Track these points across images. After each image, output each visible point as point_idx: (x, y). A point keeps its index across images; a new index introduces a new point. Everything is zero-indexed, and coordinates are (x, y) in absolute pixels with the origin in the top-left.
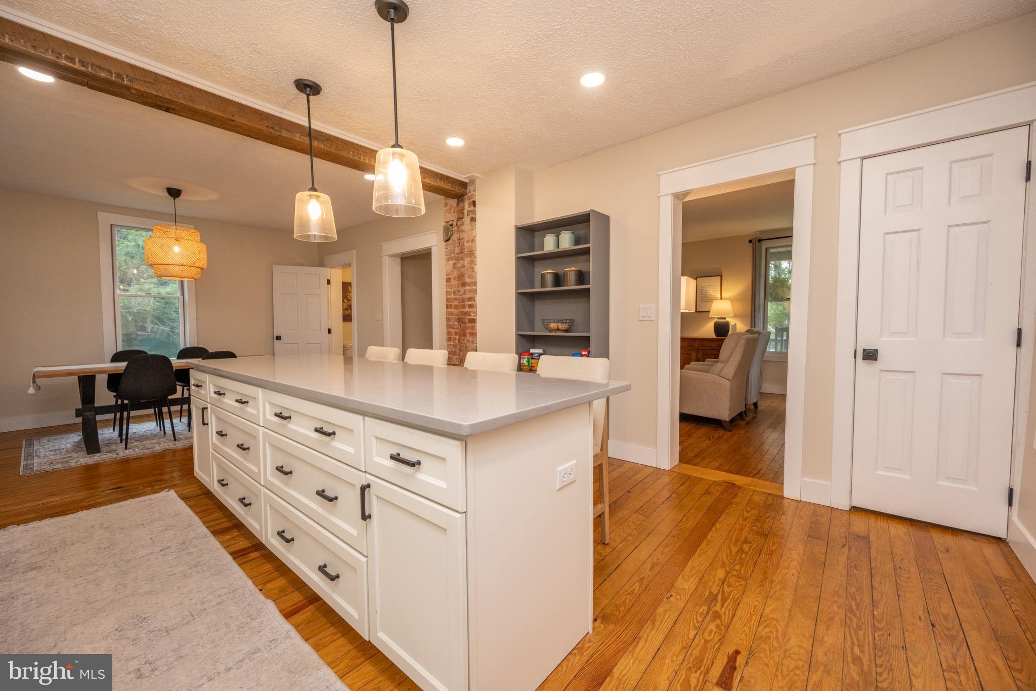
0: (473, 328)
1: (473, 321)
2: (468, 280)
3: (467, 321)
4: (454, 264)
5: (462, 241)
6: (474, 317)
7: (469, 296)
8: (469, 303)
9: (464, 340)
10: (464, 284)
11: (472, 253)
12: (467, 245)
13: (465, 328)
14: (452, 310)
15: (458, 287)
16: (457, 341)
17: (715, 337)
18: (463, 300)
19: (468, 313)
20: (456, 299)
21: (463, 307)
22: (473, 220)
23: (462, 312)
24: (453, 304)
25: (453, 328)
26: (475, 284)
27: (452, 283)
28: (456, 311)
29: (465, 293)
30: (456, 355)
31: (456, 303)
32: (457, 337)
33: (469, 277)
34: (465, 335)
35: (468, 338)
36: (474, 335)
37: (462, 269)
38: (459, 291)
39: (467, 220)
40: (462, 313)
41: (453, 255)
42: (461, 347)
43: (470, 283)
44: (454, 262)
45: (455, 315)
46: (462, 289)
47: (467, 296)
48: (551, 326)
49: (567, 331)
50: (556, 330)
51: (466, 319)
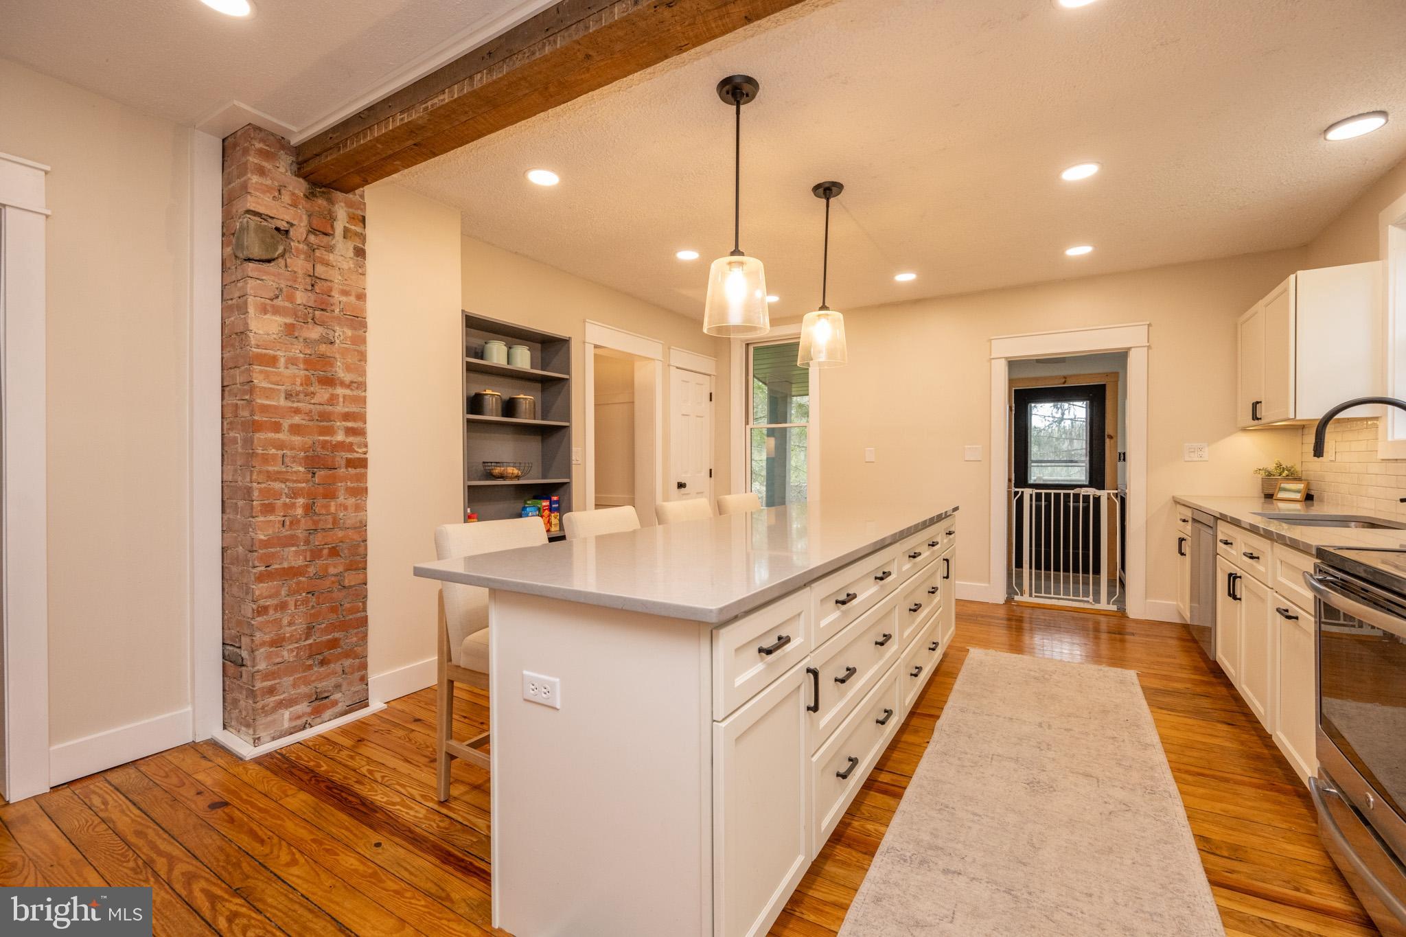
0: (361, 478)
1: (362, 463)
2: (341, 374)
3: (343, 463)
5: (322, 284)
6: (363, 456)
7: (347, 410)
8: (350, 424)
9: (327, 507)
10: (327, 382)
11: (358, 322)
12: (339, 297)
13: (334, 479)
14: (280, 436)
15: (307, 383)
18: (325, 416)
19: (350, 448)
20: (297, 411)
21: (328, 431)
22: (360, 253)
23: (326, 442)
25: (284, 481)
26: (361, 386)
27: (282, 369)
29: (332, 400)
30: (293, 545)
31: (297, 419)
32: (301, 501)
33: (348, 368)
34: (330, 495)
35: (341, 499)
36: (360, 492)
37: (323, 348)
38: (309, 395)
39: (342, 245)
40: (324, 445)
41: (281, 303)
42: (315, 523)
43: (352, 382)
44: (289, 320)
45: (292, 449)
46: (323, 394)
47: (339, 409)
48: (497, 471)
49: (518, 477)
50: (502, 477)
51: (338, 459)
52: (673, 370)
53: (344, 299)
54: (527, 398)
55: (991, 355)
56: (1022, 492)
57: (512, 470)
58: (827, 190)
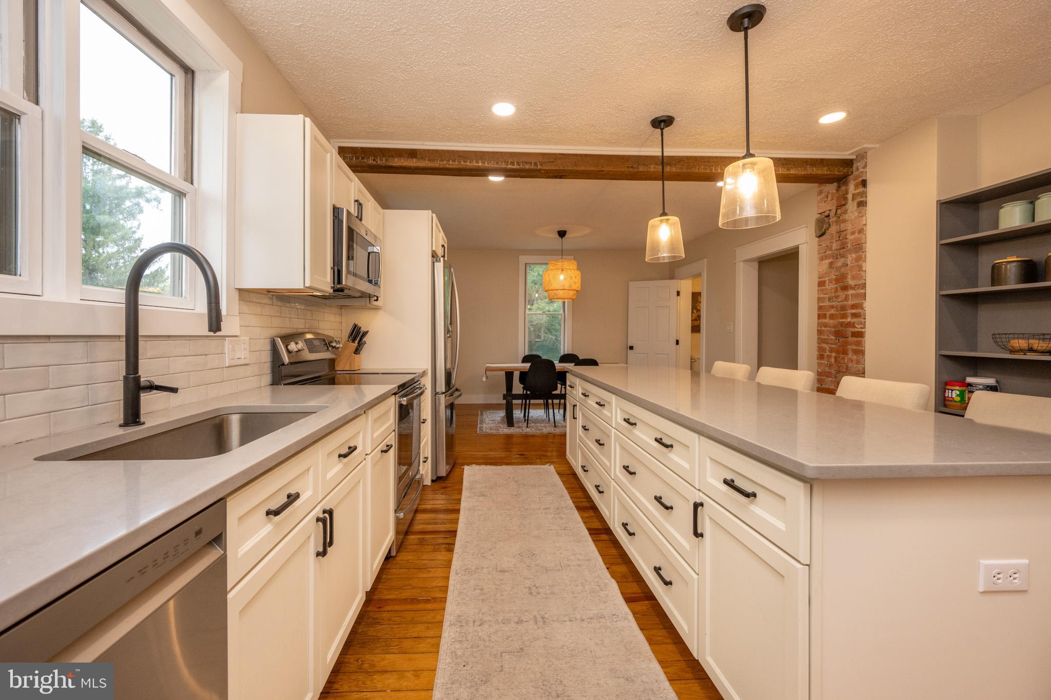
0: (859, 344)
1: (860, 335)
2: (851, 282)
3: (850, 334)
4: (831, 264)
5: (843, 234)
6: (860, 330)
7: (853, 303)
8: (853, 311)
9: (843, 359)
10: (845, 288)
11: (859, 247)
12: (850, 237)
13: (846, 344)
14: (826, 321)
15: (836, 291)
16: (833, 360)
18: (843, 308)
20: (832, 307)
21: (844, 316)
22: (862, 204)
23: (843, 322)
24: (828, 313)
25: (827, 343)
26: (864, 286)
27: (827, 287)
28: (832, 321)
29: (846, 298)
30: (830, 377)
31: (832, 311)
32: (833, 354)
33: (853, 278)
34: (845, 352)
35: (850, 356)
36: (861, 352)
37: (843, 269)
38: (837, 297)
39: (851, 206)
40: (842, 324)
41: (829, 252)
42: (839, 367)
43: (856, 285)
44: (830, 261)
45: (830, 327)
46: (842, 295)
47: (850, 302)
51: (848, 332)
53: (852, 237)
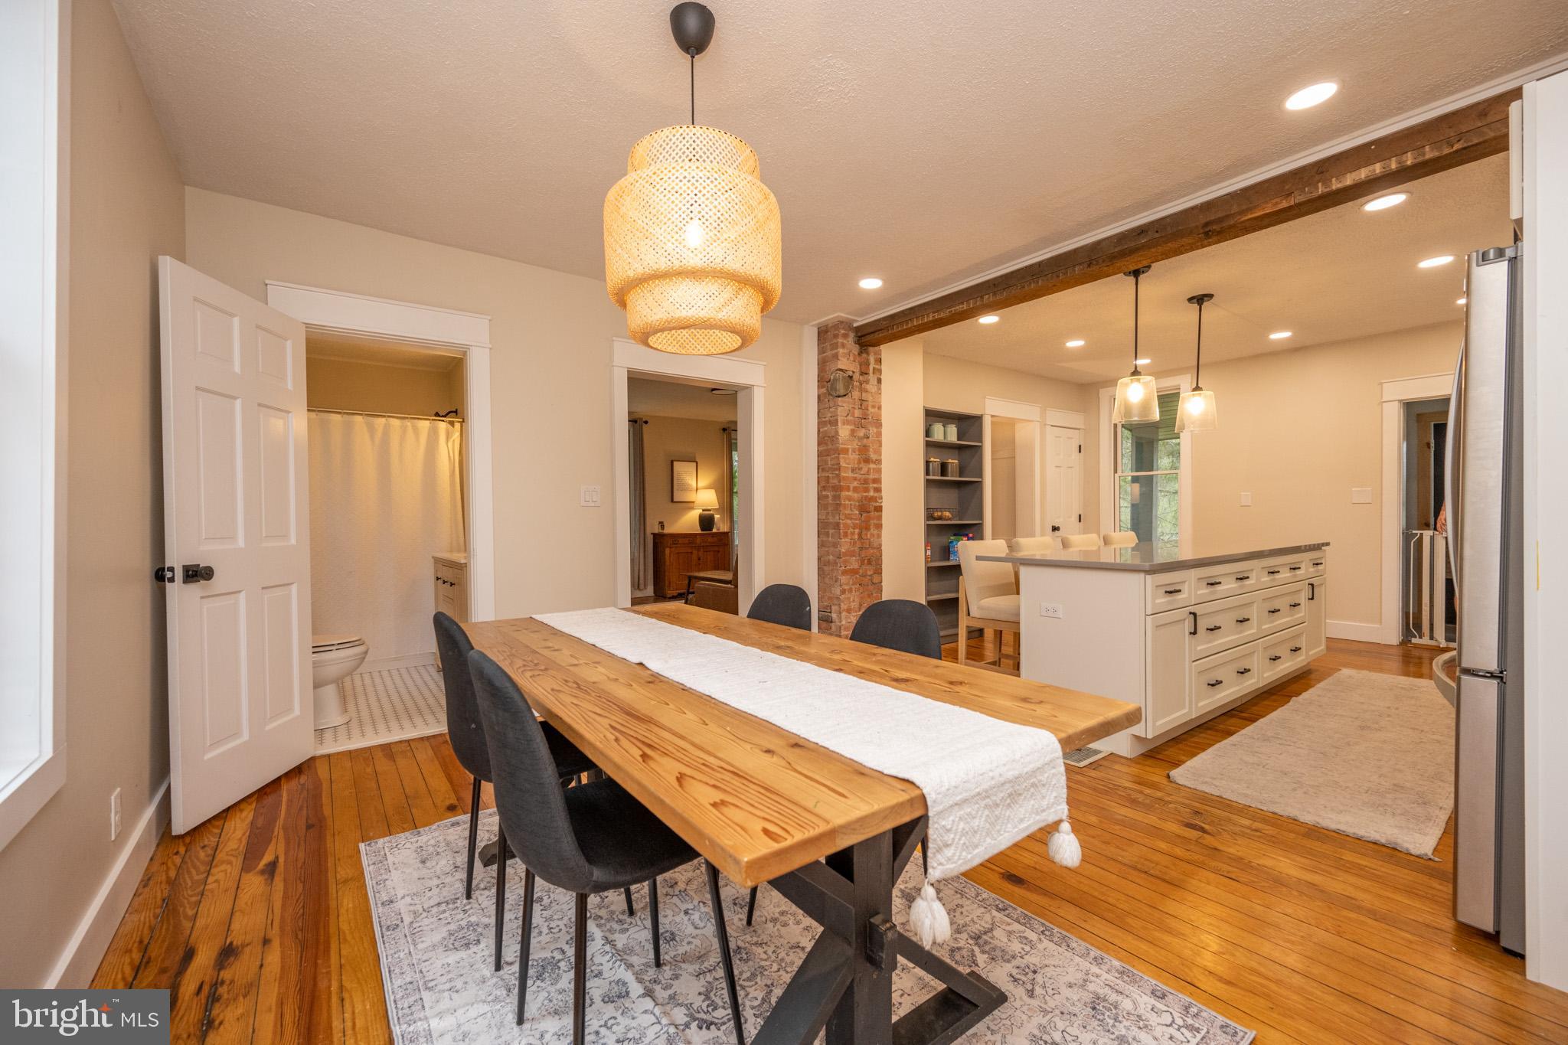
0: (880, 518)
1: (879, 509)
2: (873, 457)
3: (873, 508)
4: (853, 431)
5: (865, 404)
6: (880, 504)
7: (874, 477)
8: (875, 485)
9: (867, 534)
10: (867, 461)
11: (878, 424)
12: (871, 410)
13: (869, 519)
14: (850, 493)
15: (859, 462)
16: (856, 537)
17: (700, 532)
18: (866, 481)
19: (874, 499)
20: (855, 479)
21: (867, 490)
22: (879, 381)
23: (866, 497)
24: (852, 486)
25: (851, 519)
26: (879, 462)
27: (850, 456)
28: (856, 495)
29: (868, 473)
30: (854, 556)
31: (855, 484)
32: (857, 531)
33: (875, 452)
34: (868, 529)
35: (872, 530)
36: (879, 526)
37: (865, 441)
38: (860, 469)
39: (872, 378)
41: (849, 418)
42: (862, 543)
43: (876, 460)
44: (852, 427)
45: (854, 501)
46: (865, 468)
47: (871, 476)
48: (936, 515)
49: (950, 519)
50: (940, 518)
51: (871, 506)
52: (1048, 428)
53: (873, 410)
54: (953, 462)
55: (1382, 398)
56: (1421, 534)
57: (947, 514)
58: (1200, 300)
